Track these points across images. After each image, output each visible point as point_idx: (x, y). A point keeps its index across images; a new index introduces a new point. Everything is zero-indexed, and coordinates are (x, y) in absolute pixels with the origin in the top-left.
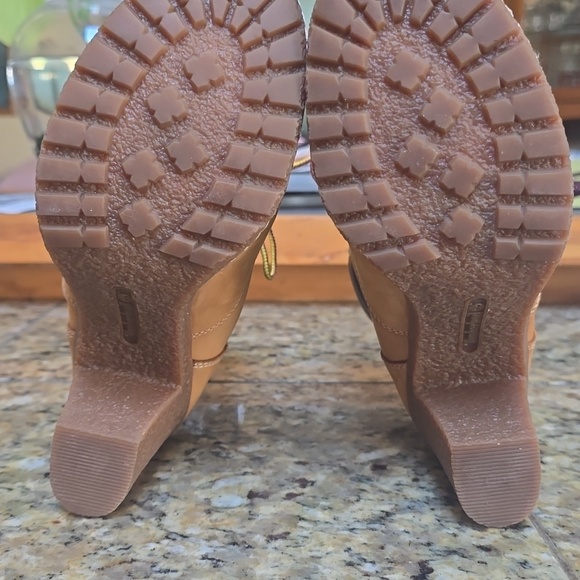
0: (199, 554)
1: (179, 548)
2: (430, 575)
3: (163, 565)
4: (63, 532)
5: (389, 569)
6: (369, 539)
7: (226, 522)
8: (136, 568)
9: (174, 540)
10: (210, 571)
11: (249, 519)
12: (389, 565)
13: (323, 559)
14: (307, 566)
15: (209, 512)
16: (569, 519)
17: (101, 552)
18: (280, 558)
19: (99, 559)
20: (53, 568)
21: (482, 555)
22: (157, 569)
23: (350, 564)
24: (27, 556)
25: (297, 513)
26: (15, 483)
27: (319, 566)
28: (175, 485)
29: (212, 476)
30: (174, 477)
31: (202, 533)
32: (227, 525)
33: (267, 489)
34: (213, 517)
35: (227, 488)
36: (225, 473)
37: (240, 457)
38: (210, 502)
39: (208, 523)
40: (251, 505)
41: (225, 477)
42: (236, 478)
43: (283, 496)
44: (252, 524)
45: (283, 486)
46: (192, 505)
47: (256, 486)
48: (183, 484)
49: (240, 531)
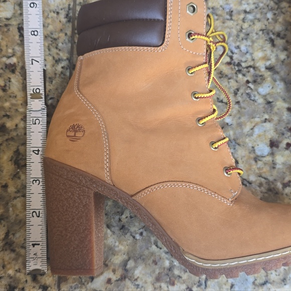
11: (273, 168)
15: (256, 160)
28: (237, 132)
29: (251, 123)
30: (234, 122)
31: (256, 180)
32: (265, 172)
33: (277, 138)
34: (258, 166)
35: (259, 136)
36: (257, 120)
37: (261, 101)
38: (254, 150)
39: (257, 171)
40: (272, 154)
41: (257, 124)
42: (263, 126)
43: (285, 146)
44: (275, 173)
45: (283, 134)
46: (247, 153)
47: (273, 135)
48: (240, 131)
49: (271, 179)
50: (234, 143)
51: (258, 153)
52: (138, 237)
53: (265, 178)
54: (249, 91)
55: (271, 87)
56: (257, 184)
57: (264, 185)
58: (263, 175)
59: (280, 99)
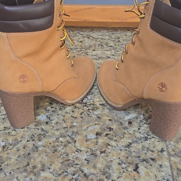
0: (84, 158)
1: (79, 155)
2: (138, 169)
3: (76, 162)
4: (52, 148)
5: (128, 166)
6: (125, 154)
7: (91, 145)
8: (70, 163)
9: (78, 152)
10: (87, 165)
11: (96, 144)
12: (129, 165)
13: (113, 162)
14: (109, 164)
15: (86, 141)
16: (176, 147)
17: (62, 156)
18: (103, 161)
19: (61, 159)
20: (51, 162)
21: (151, 162)
22: (74, 163)
23: (119, 164)
24: (45, 157)
25: (108, 142)
26: (39, 126)
27: (112, 165)
28: (78, 129)
29: (87, 125)
30: (78, 125)
31: (85, 150)
32: (91, 146)
33: (101, 131)
34: (88, 143)
35: (91, 131)
36: (91, 124)
37: (94, 117)
38: (87, 136)
39: (86, 146)
40: (97, 138)
41: (91, 126)
42: (93, 126)
43: (105, 135)
44: (97, 146)
45: (105, 130)
46: (82, 138)
47: (98, 130)
48: (80, 128)
49: (94, 149)
50: (76, 133)
51: (89, 137)
52: (8, 174)
53: (90, 149)
54: (89, 113)
55: (101, 111)
56: (85, 151)
57: (89, 152)
58: (90, 148)
59: (106, 116)
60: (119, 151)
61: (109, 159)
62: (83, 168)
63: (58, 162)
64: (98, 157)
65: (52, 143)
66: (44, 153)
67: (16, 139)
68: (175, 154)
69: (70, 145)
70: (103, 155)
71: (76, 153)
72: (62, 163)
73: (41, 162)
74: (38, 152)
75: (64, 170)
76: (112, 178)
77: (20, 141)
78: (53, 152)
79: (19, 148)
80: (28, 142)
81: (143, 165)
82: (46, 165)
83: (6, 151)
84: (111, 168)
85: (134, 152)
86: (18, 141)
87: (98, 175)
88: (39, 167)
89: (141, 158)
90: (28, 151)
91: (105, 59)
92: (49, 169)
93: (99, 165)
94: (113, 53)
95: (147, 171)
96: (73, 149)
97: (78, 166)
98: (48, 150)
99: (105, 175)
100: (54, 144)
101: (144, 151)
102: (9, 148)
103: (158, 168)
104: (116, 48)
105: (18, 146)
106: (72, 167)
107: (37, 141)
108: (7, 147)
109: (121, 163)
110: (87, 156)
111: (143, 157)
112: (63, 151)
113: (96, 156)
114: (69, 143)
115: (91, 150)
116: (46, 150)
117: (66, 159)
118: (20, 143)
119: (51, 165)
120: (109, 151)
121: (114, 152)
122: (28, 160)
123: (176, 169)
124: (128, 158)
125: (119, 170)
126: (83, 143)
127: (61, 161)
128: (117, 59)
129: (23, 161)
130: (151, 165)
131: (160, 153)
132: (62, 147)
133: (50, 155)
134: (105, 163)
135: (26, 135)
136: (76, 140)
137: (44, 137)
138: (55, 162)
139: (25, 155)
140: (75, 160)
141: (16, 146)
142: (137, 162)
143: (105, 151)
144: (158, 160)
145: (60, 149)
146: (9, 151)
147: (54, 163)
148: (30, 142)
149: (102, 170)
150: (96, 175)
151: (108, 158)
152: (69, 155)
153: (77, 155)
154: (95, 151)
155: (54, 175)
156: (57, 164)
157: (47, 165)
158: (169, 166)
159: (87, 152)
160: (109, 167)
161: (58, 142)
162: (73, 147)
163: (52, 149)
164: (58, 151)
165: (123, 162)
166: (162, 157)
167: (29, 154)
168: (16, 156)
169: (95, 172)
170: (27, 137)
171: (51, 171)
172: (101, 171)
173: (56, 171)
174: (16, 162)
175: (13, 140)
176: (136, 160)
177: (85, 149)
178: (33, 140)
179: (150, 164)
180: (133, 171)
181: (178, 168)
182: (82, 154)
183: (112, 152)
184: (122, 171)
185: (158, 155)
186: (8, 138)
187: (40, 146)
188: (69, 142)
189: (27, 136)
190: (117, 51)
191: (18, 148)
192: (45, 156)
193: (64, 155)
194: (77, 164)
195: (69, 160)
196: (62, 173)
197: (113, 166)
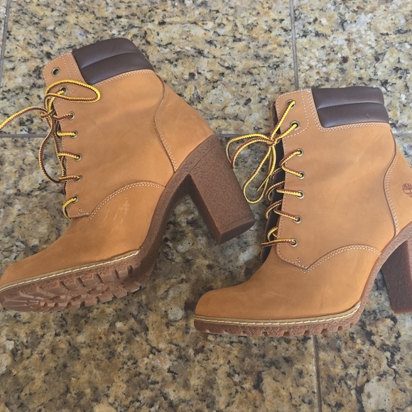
0: (166, 367)
1: (157, 362)
2: (261, 384)
3: (153, 377)
4: (106, 348)
5: (245, 379)
6: (239, 353)
7: (176, 336)
9: (154, 354)
10: (172, 382)
12: (245, 376)
13: (218, 371)
14: (211, 377)
17: (126, 367)
18: (201, 371)
19: (126, 373)
20: (107, 381)
21: (285, 367)
22: (150, 381)
23: (229, 375)
24: (95, 371)
27: (217, 378)
60: (228, 345)
61: (211, 367)
62: (166, 390)
63: (120, 379)
64: (191, 363)
65: (103, 336)
66: (93, 362)
67: (33, 332)
68: (328, 344)
69: (138, 339)
70: (200, 357)
71: (151, 356)
72: (127, 382)
73: (89, 382)
74: (80, 361)
75: (133, 396)
76: (217, 407)
77: (42, 336)
78: (109, 359)
79: (44, 354)
80: (58, 338)
81: (270, 374)
82: (100, 388)
83: (21, 361)
84: (215, 386)
85: (256, 345)
86: (39, 337)
87: (194, 402)
88: (89, 395)
89: (266, 359)
90: (61, 360)
91: (190, 59)
92: (107, 396)
93: (194, 382)
94: (211, 35)
95: (277, 387)
96: (144, 347)
97: (157, 386)
98: (99, 355)
99: (205, 401)
100: (107, 339)
101: (272, 343)
102: (25, 356)
103: (295, 379)
104: (217, 11)
105: (41, 347)
106: (147, 388)
107: (75, 333)
108: (19, 352)
109: (232, 373)
110: (171, 363)
111: (270, 355)
112: (126, 354)
113: (188, 360)
114: (136, 333)
115: (176, 348)
116: (94, 353)
117: (133, 371)
118: (43, 340)
119: (109, 387)
120: (211, 346)
121: (219, 349)
122: (66, 381)
123: (325, 377)
124: (243, 361)
125: (229, 387)
126: (161, 331)
127: (125, 377)
128: (221, 59)
129: (57, 383)
130: (284, 373)
131: (300, 345)
132: (122, 345)
133: (103, 365)
134: (203, 374)
135: (50, 321)
136: (148, 326)
137: (85, 321)
138: (116, 380)
139: (58, 369)
140: (150, 372)
141: (37, 349)
142: (260, 369)
143: (203, 347)
144: (296, 361)
145: (119, 349)
146: (27, 362)
147: (114, 384)
148: (62, 337)
149: (200, 391)
150: (190, 403)
151: (208, 364)
152: (139, 364)
153: (153, 362)
154: (184, 349)
155: (116, 409)
156: (119, 384)
157: (102, 387)
158: (315, 371)
159: (170, 353)
160: (210, 383)
161: (114, 333)
162: (144, 343)
163: (105, 350)
164: (117, 354)
165: (234, 371)
166: (303, 354)
167: (65, 366)
168: (43, 374)
169: (188, 398)
170: (52, 323)
171: (111, 400)
172: (198, 394)
173: (119, 400)
174: (45, 386)
175: (26, 334)
176: (258, 363)
177: (166, 346)
178: (66, 331)
179: (282, 370)
180: (252, 388)
181: (329, 376)
182: (163, 359)
183: (216, 349)
184: (233, 390)
185: (298, 348)
186: (16, 330)
187: (82, 345)
188: (135, 331)
189: (53, 321)
190: (219, 25)
191: (42, 354)
192: (95, 368)
193: (129, 363)
194: (155, 383)
195: (140, 374)
196: (130, 404)
197: (219, 381)
